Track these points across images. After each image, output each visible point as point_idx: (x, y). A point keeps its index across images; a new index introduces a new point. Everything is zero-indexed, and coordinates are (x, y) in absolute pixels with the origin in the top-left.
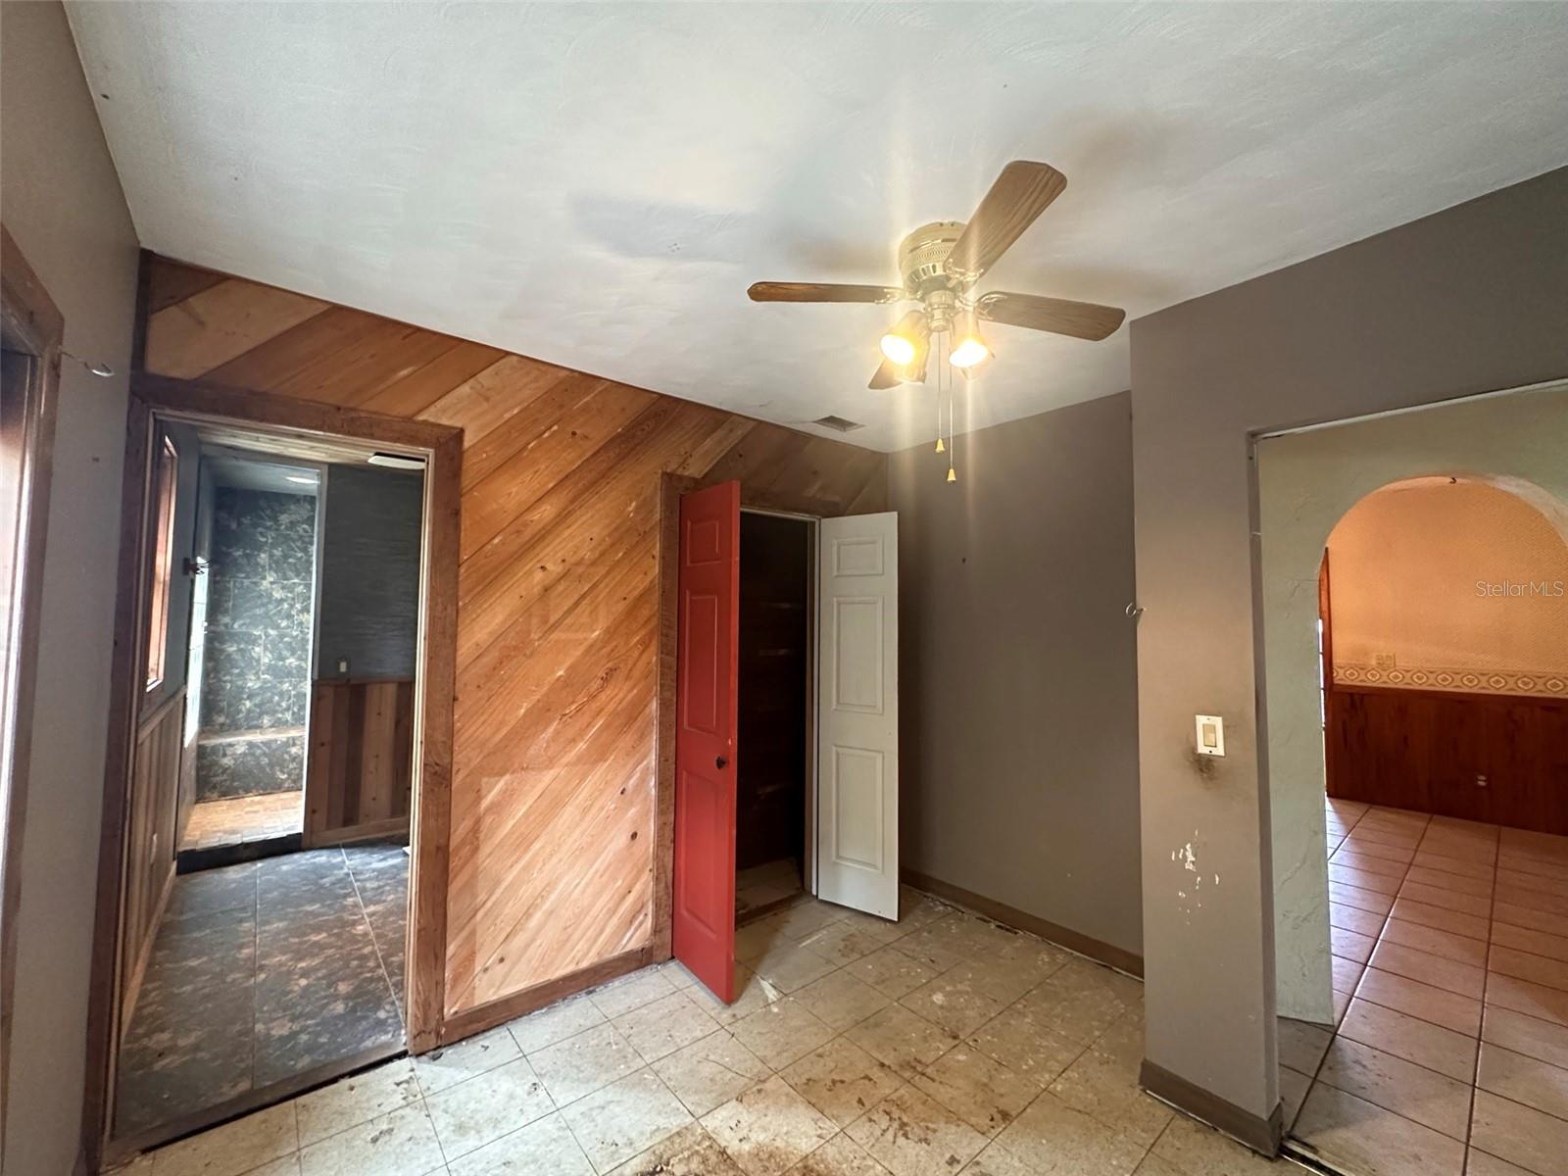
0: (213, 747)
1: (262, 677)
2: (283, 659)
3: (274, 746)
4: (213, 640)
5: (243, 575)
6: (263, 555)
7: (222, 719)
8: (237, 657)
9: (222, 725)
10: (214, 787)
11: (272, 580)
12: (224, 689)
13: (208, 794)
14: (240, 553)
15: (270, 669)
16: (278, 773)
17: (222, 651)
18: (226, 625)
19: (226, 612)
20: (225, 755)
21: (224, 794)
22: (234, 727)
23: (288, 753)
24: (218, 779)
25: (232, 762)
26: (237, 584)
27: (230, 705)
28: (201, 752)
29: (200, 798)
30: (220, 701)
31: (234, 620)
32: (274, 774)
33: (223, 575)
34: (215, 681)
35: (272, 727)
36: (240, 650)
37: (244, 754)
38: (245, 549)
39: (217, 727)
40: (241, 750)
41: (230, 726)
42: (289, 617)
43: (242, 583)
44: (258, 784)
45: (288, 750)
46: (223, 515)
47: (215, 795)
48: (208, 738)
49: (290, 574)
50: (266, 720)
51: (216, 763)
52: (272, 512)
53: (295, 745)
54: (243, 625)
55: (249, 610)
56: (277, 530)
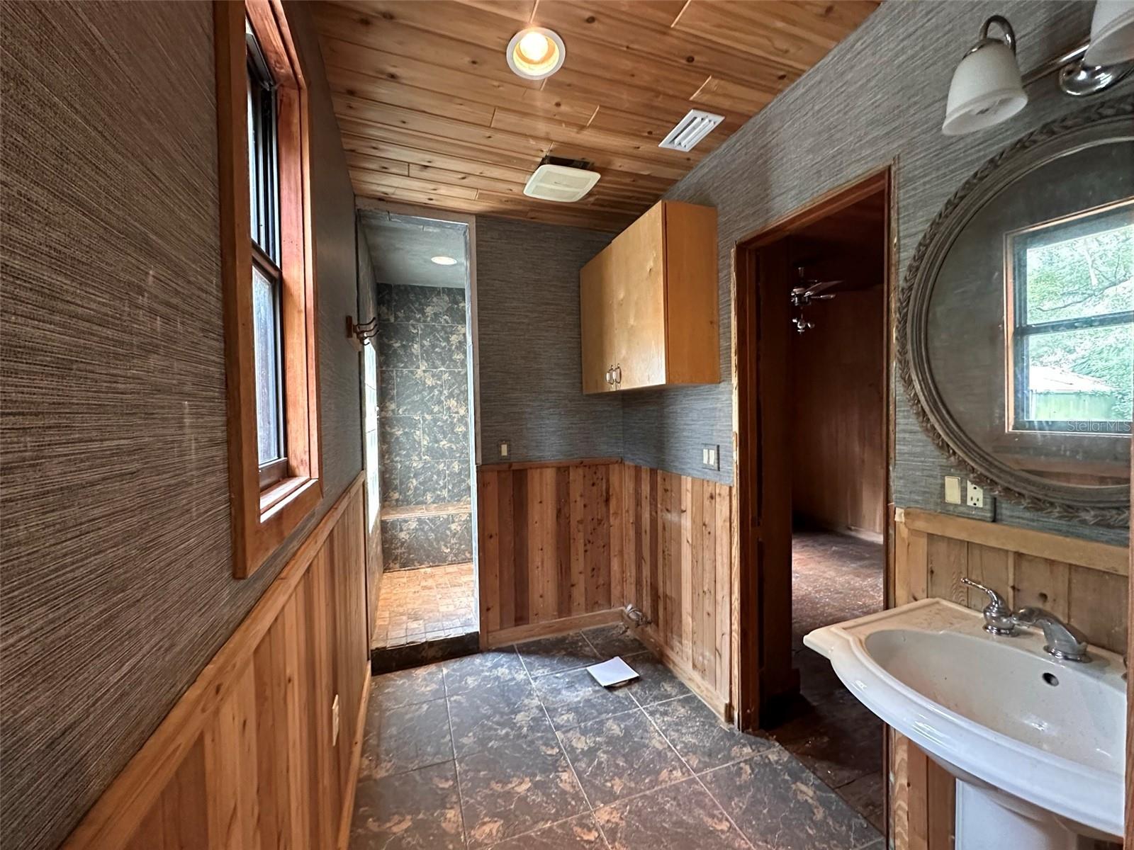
0: (393, 523)
1: (424, 458)
2: (437, 441)
3: (438, 523)
4: (383, 423)
5: (402, 365)
6: (415, 346)
7: (396, 496)
8: (403, 439)
9: (397, 500)
10: (396, 559)
11: (424, 368)
12: (396, 469)
13: (391, 565)
14: (398, 345)
15: (430, 451)
16: (443, 547)
17: (392, 434)
18: (393, 411)
19: (392, 398)
20: (401, 530)
21: (404, 565)
22: (404, 503)
23: (449, 529)
24: (399, 551)
25: (408, 536)
26: (400, 371)
27: (402, 483)
28: (384, 527)
29: (386, 569)
30: (395, 479)
31: (398, 406)
32: (440, 548)
33: (388, 366)
34: (389, 461)
35: (434, 502)
36: (405, 433)
37: (416, 530)
38: (402, 341)
39: (394, 502)
40: (413, 525)
41: (403, 501)
42: (440, 402)
43: (402, 372)
44: (428, 557)
45: (449, 526)
46: (384, 309)
47: (397, 565)
48: (388, 514)
49: (438, 363)
50: (429, 497)
51: (395, 537)
52: (420, 305)
53: (453, 522)
54: (406, 410)
55: (409, 396)
56: (425, 321)
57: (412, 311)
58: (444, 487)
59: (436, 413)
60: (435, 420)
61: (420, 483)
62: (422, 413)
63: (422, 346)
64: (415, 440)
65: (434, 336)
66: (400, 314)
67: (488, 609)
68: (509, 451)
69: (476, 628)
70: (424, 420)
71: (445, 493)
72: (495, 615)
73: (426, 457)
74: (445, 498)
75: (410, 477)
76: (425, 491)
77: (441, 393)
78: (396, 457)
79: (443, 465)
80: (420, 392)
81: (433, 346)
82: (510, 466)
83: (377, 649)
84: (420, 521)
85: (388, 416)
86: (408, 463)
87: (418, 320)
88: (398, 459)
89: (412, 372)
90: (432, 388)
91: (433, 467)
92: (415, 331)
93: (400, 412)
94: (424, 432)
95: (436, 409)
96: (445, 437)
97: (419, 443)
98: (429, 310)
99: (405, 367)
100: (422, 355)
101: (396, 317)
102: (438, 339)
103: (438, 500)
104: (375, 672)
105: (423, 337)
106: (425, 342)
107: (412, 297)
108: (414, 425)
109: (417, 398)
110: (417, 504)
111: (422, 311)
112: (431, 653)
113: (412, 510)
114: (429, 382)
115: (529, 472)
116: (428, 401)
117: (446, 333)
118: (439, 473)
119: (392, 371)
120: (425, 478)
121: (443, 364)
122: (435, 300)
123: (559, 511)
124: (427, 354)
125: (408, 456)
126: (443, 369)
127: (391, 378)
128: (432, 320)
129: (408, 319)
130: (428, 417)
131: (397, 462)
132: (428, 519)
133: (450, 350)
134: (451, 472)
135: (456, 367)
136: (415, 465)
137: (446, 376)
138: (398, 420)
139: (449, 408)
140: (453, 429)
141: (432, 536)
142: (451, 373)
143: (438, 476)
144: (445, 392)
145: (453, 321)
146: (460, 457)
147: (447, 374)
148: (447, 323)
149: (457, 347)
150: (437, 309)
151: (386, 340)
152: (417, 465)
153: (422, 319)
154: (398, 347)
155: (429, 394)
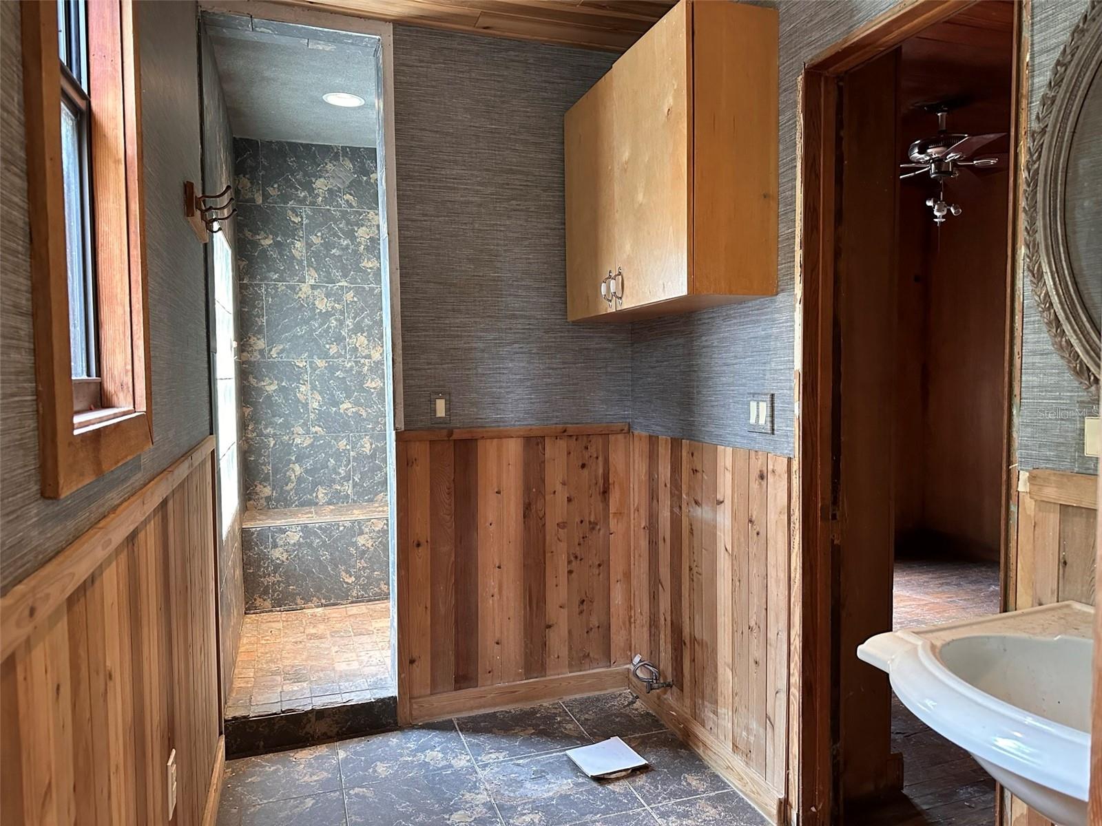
0: (260, 533)
1: (314, 430)
2: (336, 404)
3: (336, 534)
4: (245, 373)
5: (276, 276)
6: (298, 244)
7: (267, 491)
8: (278, 399)
9: (268, 499)
10: (266, 592)
11: (312, 282)
12: (267, 447)
13: (258, 602)
14: (269, 242)
15: (322, 418)
16: (343, 574)
17: (260, 390)
18: (261, 352)
19: (260, 331)
20: (275, 546)
21: (279, 603)
22: (281, 502)
23: (355, 544)
24: (271, 579)
25: (285, 555)
26: (271, 287)
27: (276, 471)
28: (246, 539)
29: (250, 608)
30: (264, 464)
31: (271, 344)
32: (338, 575)
33: (253, 277)
34: (255, 434)
35: (329, 503)
36: (282, 390)
37: (299, 544)
38: (276, 235)
39: (263, 502)
40: (294, 537)
41: (278, 501)
42: (339, 339)
43: (276, 288)
44: (319, 590)
45: (354, 540)
46: (245, 181)
47: (268, 604)
48: (253, 519)
49: (337, 273)
50: (321, 493)
51: (265, 557)
52: (304, 176)
53: (361, 533)
54: (282, 351)
55: (287, 328)
56: (313, 204)
57: (292, 186)
58: (347, 478)
59: (333, 357)
60: (332, 369)
61: (306, 471)
62: (311, 356)
63: (309, 245)
64: (298, 401)
65: (330, 228)
66: (273, 191)
67: (412, 662)
68: (448, 410)
69: (393, 691)
70: (314, 369)
71: (348, 488)
72: (422, 670)
73: (317, 429)
74: (347, 496)
75: (289, 461)
76: (315, 484)
77: (341, 323)
78: (266, 428)
79: (344, 442)
80: (307, 322)
81: (328, 246)
82: (451, 433)
83: (235, 718)
84: (305, 529)
85: (252, 359)
86: (286, 438)
87: (302, 202)
88: (270, 430)
89: (293, 288)
90: (327, 315)
91: (329, 445)
92: (297, 220)
93: (274, 353)
94: (313, 388)
95: (334, 350)
96: (348, 397)
97: (306, 405)
98: (320, 185)
99: (281, 279)
100: (308, 260)
101: (266, 196)
102: (335, 235)
103: (337, 499)
104: (231, 754)
105: (311, 230)
106: (313, 238)
107: (291, 161)
108: (296, 375)
109: (300, 331)
110: (302, 505)
111: (309, 187)
112: (321, 727)
113: (294, 514)
114: (322, 305)
115: (480, 443)
116: (321, 336)
117: (348, 223)
118: (338, 455)
119: (259, 286)
120: (315, 463)
121: (345, 276)
122: (330, 167)
123: (527, 507)
124: (317, 258)
125: (287, 426)
126: (344, 283)
127: (258, 297)
128: (325, 200)
129: (285, 198)
130: (321, 363)
131: (267, 436)
132: (320, 528)
133: (355, 252)
134: (358, 453)
135: (365, 281)
136: (298, 441)
137: (349, 296)
138: (272, 366)
139: (356, 349)
140: (361, 384)
141: (325, 555)
142: (358, 292)
143: (338, 460)
144: (349, 322)
145: (360, 204)
146: (373, 429)
147: (351, 293)
148: (351, 206)
149: (367, 249)
150: (334, 184)
151: (248, 234)
152: (301, 440)
153: (309, 199)
154: (269, 246)
155: (321, 325)
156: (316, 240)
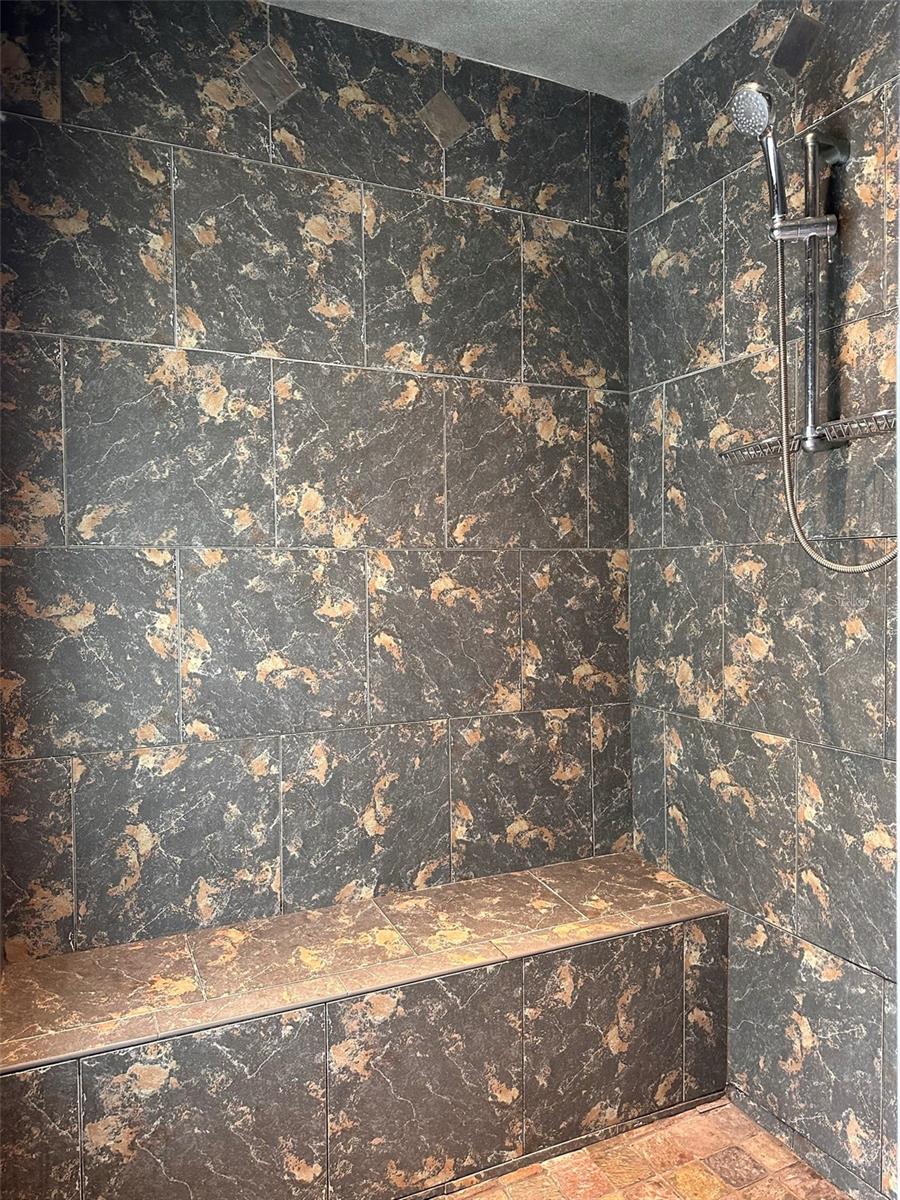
0: (47, 1083)
1: (189, 730)
5: (97, 320)
7: (63, 903)
8: (96, 652)
9: (66, 925)
11: (190, 343)
12: (64, 783)
15: (213, 699)
19: (48, 467)
25: (125, 1137)
30: (56, 830)
31: (77, 504)
35: (227, 920)
36: (105, 625)
37: (166, 1097)
38: (96, 210)
40: (152, 1077)
41: (91, 927)
43: (95, 354)
49: (255, 327)
50: (206, 898)
51: (64, 1151)
53: (339, 1036)
56: (197, 140)
57: (143, 87)
58: (269, 851)
59: (240, 541)
60: (238, 571)
62: (185, 538)
63: (184, 246)
64: (150, 655)
65: (238, 210)
66: (92, 91)
70: (193, 570)
71: (272, 877)
75: (123, 819)
76: (189, 875)
77: (262, 454)
78: (61, 732)
79: (264, 757)
80: (174, 447)
81: (232, 253)
84: (186, 1050)
85: (26, 544)
86: (115, 756)
87: (168, 131)
88: (72, 738)
89: (140, 357)
90: (225, 433)
91: (225, 767)
92: (155, 177)
93: (86, 528)
94: (190, 620)
95: (242, 521)
96: (276, 643)
97: (169, 666)
98: (214, 92)
99: (110, 330)
100: (182, 286)
103: (245, 909)
105: (190, 207)
106: (196, 229)
107: (142, 21)
108: (145, 590)
109: (159, 470)
110: (156, 931)
111: (186, 95)
113: (143, 988)
114: (214, 404)
116: (211, 485)
117: (283, 201)
118: (248, 794)
119: (50, 345)
120: (191, 817)
121: (272, 334)
122: (239, 51)
124: (205, 283)
125: (118, 724)
126: (268, 353)
127: (48, 376)
128: (227, 135)
129: (125, 116)
130: (210, 557)
131: (65, 753)
132: (227, 1039)
133: (299, 275)
134: (298, 785)
135: (322, 350)
136: (147, 761)
137: (283, 387)
139: (296, 521)
140: (308, 607)
141: (241, 1116)
142: (304, 376)
143: (248, 807)
144: (282, 453)
145: (313, 155)
146: (334, 720)
147: (287, 380)
148: (290, 160)
149: (326, 269)
150: (249, 96)
151: (22, 201)
152: (155, 760)
153: (188, 127)
154: (80, 237)
155: (213, 457)
156: (203, 233)
